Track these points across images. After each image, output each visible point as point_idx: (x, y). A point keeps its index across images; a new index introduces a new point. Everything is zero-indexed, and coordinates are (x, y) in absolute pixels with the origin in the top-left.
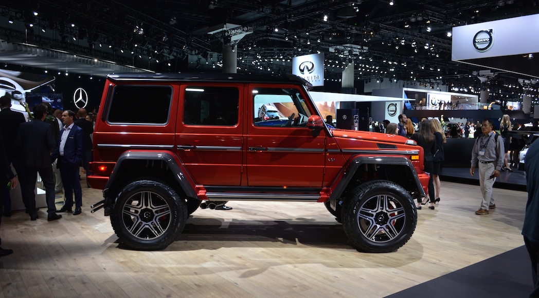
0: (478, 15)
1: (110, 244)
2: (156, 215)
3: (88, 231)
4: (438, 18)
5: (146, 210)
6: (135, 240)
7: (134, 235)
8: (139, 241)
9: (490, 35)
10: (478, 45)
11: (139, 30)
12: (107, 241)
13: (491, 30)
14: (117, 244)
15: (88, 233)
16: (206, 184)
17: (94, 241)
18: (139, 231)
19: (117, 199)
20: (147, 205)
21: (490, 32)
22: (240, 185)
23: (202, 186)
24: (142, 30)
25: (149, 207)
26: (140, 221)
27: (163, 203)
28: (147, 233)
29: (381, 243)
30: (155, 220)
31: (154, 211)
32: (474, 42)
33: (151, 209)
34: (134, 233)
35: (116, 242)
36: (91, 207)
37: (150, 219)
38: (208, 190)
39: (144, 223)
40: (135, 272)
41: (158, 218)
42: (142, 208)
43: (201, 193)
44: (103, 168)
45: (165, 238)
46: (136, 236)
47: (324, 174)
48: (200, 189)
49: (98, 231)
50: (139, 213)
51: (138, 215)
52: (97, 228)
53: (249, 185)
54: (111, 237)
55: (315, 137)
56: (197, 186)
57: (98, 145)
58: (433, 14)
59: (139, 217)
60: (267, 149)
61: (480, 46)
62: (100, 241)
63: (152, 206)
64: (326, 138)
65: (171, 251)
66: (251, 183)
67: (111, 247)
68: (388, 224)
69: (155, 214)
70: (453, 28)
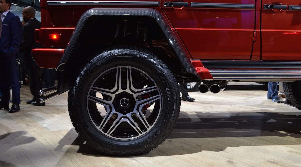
1: (67, 147)
2: (139, 103)
3: (35, 129)
5: (124, 94)
6: (107, 140)
7: (106, 134)
8: (114, 143)
12: (62, 143)
14: (77, 147)
15: (34, 131)
16: (204, 58)
17: (44, 143)
18: (113, 128)
19: (78, 78)
20: (124, 88)
22: (251, 59)
23: (199, 61)
25: (128, 91)
26: (114, 111)
30: (138, 110)
31: (135, 96)
33: (131, 93)
34: (105, 130)
35: (75, 143)
37: (130, 109)
39: (120, 115)
41: (141, 106)
42: (117, 93)
43: (200, 70)
44: (55, 37)
45: (152, 137)
46: (109, 135)
49: (47, 128)
50: (112, 100)
51: (110, 102)
52: (45, 125)
53: (263, 58)
54: (65, 137)
56: (192, 61)
57: (49, 2)
59: (112, 106)
60: (288, 8)
62: (52, 143)
63: (133, 88)
65: (160, 155)
66: (265, 56)
67: (69, 151)
69: (136, 100)
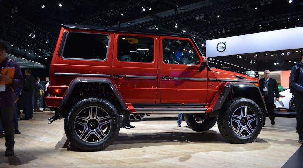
0: (220, 34)
4: (198, 36)
5: (93, 120)
6: (84, 143)
7: (83, 140)
8: (87, 144)
9: (225, 44)
10: (219, 50)
11: (33, 35)
13: (225, 42)
16: (132, 102)
18: (87, 137)
19: (71, 112)
20: (93, 117)
21: (225, 43)
22: (155, 103)
23: (130, 103)
24: (34, 35)
26: (88, 128)
27: (105, 115)
28: (93, 138)
29: (244, 137)
30: (99, 128)
31: (98, 121)
32: (217, 48)
33: (96, 119)
34: (83, 138)
35: (64, 147)
36: (49, 119)
37: (96, 127)
38: (134, 106)
39: (91, 130)
40: (99, 164)
41: (101, 126)
42: (90, 119)
43: (130, 108)
44: (57, 91)
46: (85, 140)
47: (207, 95)
48: (128, 105)
50: (87, 123)
53: (161, 102)
55: (202, 70)
56: (126, 103)
57: (55, 73)
58: (196, 34)
59: (87, 125)
60: (173, 78)
61: (220, 50)
63: (97, 117)
64: (208, 72)
66: (162, 101)
68: (248, 125)
69: (99, 123)
70: (206, 41)
